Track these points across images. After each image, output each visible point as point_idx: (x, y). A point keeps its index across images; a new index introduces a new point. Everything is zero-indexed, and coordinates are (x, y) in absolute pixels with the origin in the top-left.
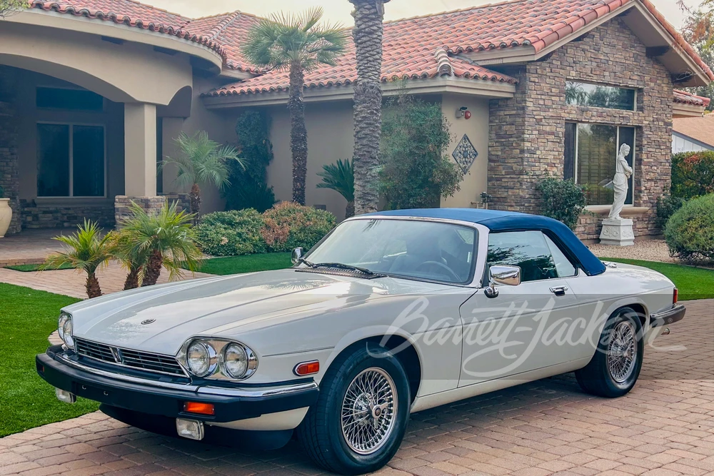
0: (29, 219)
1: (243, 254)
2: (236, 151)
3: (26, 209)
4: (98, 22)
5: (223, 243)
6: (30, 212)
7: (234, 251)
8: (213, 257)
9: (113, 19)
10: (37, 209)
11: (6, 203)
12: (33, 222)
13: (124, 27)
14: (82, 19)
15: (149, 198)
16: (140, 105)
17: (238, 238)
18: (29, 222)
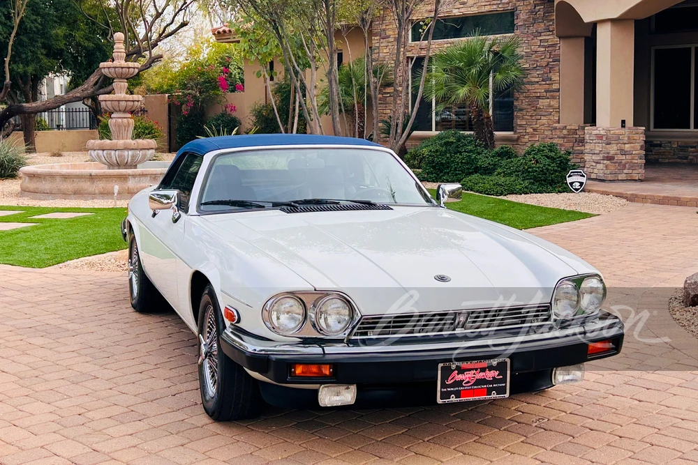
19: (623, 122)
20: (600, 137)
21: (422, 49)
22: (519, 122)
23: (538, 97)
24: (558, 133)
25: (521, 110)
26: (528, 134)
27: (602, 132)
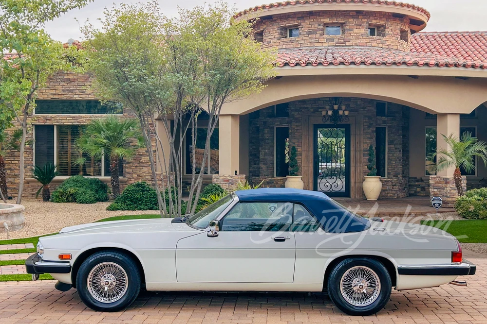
0: (418, 189)
1: (483, 219)
2: (485, 145)
3: (416, 183)
4: (394, 67)
5: (470, 210)
6: (419, 185)
7: (478, 215)
8: (464, 219)
9: (405, 63)
10: (424, 184)
11: (378, 180)
12: (422, 192)
13: (415, 67)
14: (383, 67)
15: (448, 177)
16: (445, 115)
17: (482, 207)
18: (419, 192)
19: (236, 172)
20: (227, 181)
21: (47, 119)
22: (127, 170)
23: (141, 155)
24: (158, 178)
25: (128, 163)
26: (133, 178)
27: (229, 178)
